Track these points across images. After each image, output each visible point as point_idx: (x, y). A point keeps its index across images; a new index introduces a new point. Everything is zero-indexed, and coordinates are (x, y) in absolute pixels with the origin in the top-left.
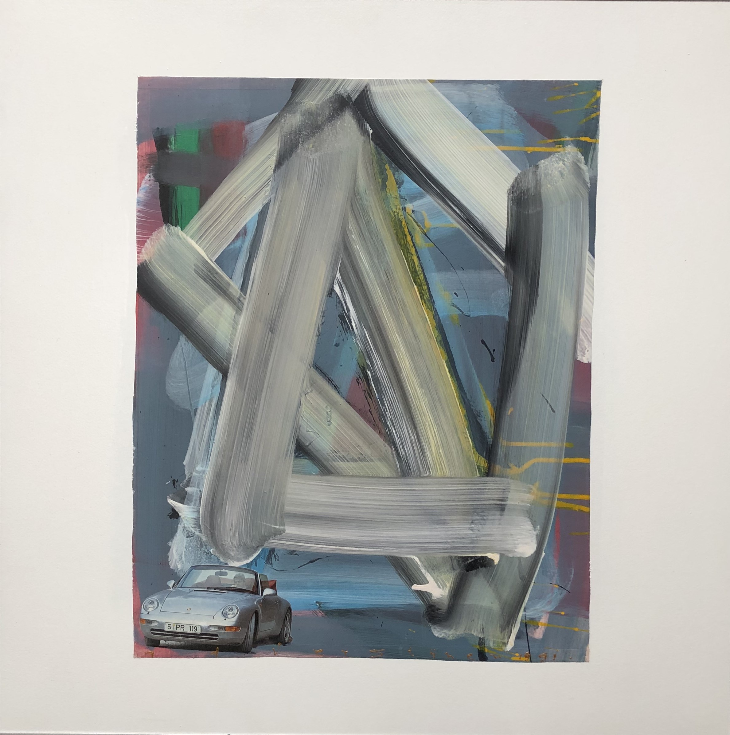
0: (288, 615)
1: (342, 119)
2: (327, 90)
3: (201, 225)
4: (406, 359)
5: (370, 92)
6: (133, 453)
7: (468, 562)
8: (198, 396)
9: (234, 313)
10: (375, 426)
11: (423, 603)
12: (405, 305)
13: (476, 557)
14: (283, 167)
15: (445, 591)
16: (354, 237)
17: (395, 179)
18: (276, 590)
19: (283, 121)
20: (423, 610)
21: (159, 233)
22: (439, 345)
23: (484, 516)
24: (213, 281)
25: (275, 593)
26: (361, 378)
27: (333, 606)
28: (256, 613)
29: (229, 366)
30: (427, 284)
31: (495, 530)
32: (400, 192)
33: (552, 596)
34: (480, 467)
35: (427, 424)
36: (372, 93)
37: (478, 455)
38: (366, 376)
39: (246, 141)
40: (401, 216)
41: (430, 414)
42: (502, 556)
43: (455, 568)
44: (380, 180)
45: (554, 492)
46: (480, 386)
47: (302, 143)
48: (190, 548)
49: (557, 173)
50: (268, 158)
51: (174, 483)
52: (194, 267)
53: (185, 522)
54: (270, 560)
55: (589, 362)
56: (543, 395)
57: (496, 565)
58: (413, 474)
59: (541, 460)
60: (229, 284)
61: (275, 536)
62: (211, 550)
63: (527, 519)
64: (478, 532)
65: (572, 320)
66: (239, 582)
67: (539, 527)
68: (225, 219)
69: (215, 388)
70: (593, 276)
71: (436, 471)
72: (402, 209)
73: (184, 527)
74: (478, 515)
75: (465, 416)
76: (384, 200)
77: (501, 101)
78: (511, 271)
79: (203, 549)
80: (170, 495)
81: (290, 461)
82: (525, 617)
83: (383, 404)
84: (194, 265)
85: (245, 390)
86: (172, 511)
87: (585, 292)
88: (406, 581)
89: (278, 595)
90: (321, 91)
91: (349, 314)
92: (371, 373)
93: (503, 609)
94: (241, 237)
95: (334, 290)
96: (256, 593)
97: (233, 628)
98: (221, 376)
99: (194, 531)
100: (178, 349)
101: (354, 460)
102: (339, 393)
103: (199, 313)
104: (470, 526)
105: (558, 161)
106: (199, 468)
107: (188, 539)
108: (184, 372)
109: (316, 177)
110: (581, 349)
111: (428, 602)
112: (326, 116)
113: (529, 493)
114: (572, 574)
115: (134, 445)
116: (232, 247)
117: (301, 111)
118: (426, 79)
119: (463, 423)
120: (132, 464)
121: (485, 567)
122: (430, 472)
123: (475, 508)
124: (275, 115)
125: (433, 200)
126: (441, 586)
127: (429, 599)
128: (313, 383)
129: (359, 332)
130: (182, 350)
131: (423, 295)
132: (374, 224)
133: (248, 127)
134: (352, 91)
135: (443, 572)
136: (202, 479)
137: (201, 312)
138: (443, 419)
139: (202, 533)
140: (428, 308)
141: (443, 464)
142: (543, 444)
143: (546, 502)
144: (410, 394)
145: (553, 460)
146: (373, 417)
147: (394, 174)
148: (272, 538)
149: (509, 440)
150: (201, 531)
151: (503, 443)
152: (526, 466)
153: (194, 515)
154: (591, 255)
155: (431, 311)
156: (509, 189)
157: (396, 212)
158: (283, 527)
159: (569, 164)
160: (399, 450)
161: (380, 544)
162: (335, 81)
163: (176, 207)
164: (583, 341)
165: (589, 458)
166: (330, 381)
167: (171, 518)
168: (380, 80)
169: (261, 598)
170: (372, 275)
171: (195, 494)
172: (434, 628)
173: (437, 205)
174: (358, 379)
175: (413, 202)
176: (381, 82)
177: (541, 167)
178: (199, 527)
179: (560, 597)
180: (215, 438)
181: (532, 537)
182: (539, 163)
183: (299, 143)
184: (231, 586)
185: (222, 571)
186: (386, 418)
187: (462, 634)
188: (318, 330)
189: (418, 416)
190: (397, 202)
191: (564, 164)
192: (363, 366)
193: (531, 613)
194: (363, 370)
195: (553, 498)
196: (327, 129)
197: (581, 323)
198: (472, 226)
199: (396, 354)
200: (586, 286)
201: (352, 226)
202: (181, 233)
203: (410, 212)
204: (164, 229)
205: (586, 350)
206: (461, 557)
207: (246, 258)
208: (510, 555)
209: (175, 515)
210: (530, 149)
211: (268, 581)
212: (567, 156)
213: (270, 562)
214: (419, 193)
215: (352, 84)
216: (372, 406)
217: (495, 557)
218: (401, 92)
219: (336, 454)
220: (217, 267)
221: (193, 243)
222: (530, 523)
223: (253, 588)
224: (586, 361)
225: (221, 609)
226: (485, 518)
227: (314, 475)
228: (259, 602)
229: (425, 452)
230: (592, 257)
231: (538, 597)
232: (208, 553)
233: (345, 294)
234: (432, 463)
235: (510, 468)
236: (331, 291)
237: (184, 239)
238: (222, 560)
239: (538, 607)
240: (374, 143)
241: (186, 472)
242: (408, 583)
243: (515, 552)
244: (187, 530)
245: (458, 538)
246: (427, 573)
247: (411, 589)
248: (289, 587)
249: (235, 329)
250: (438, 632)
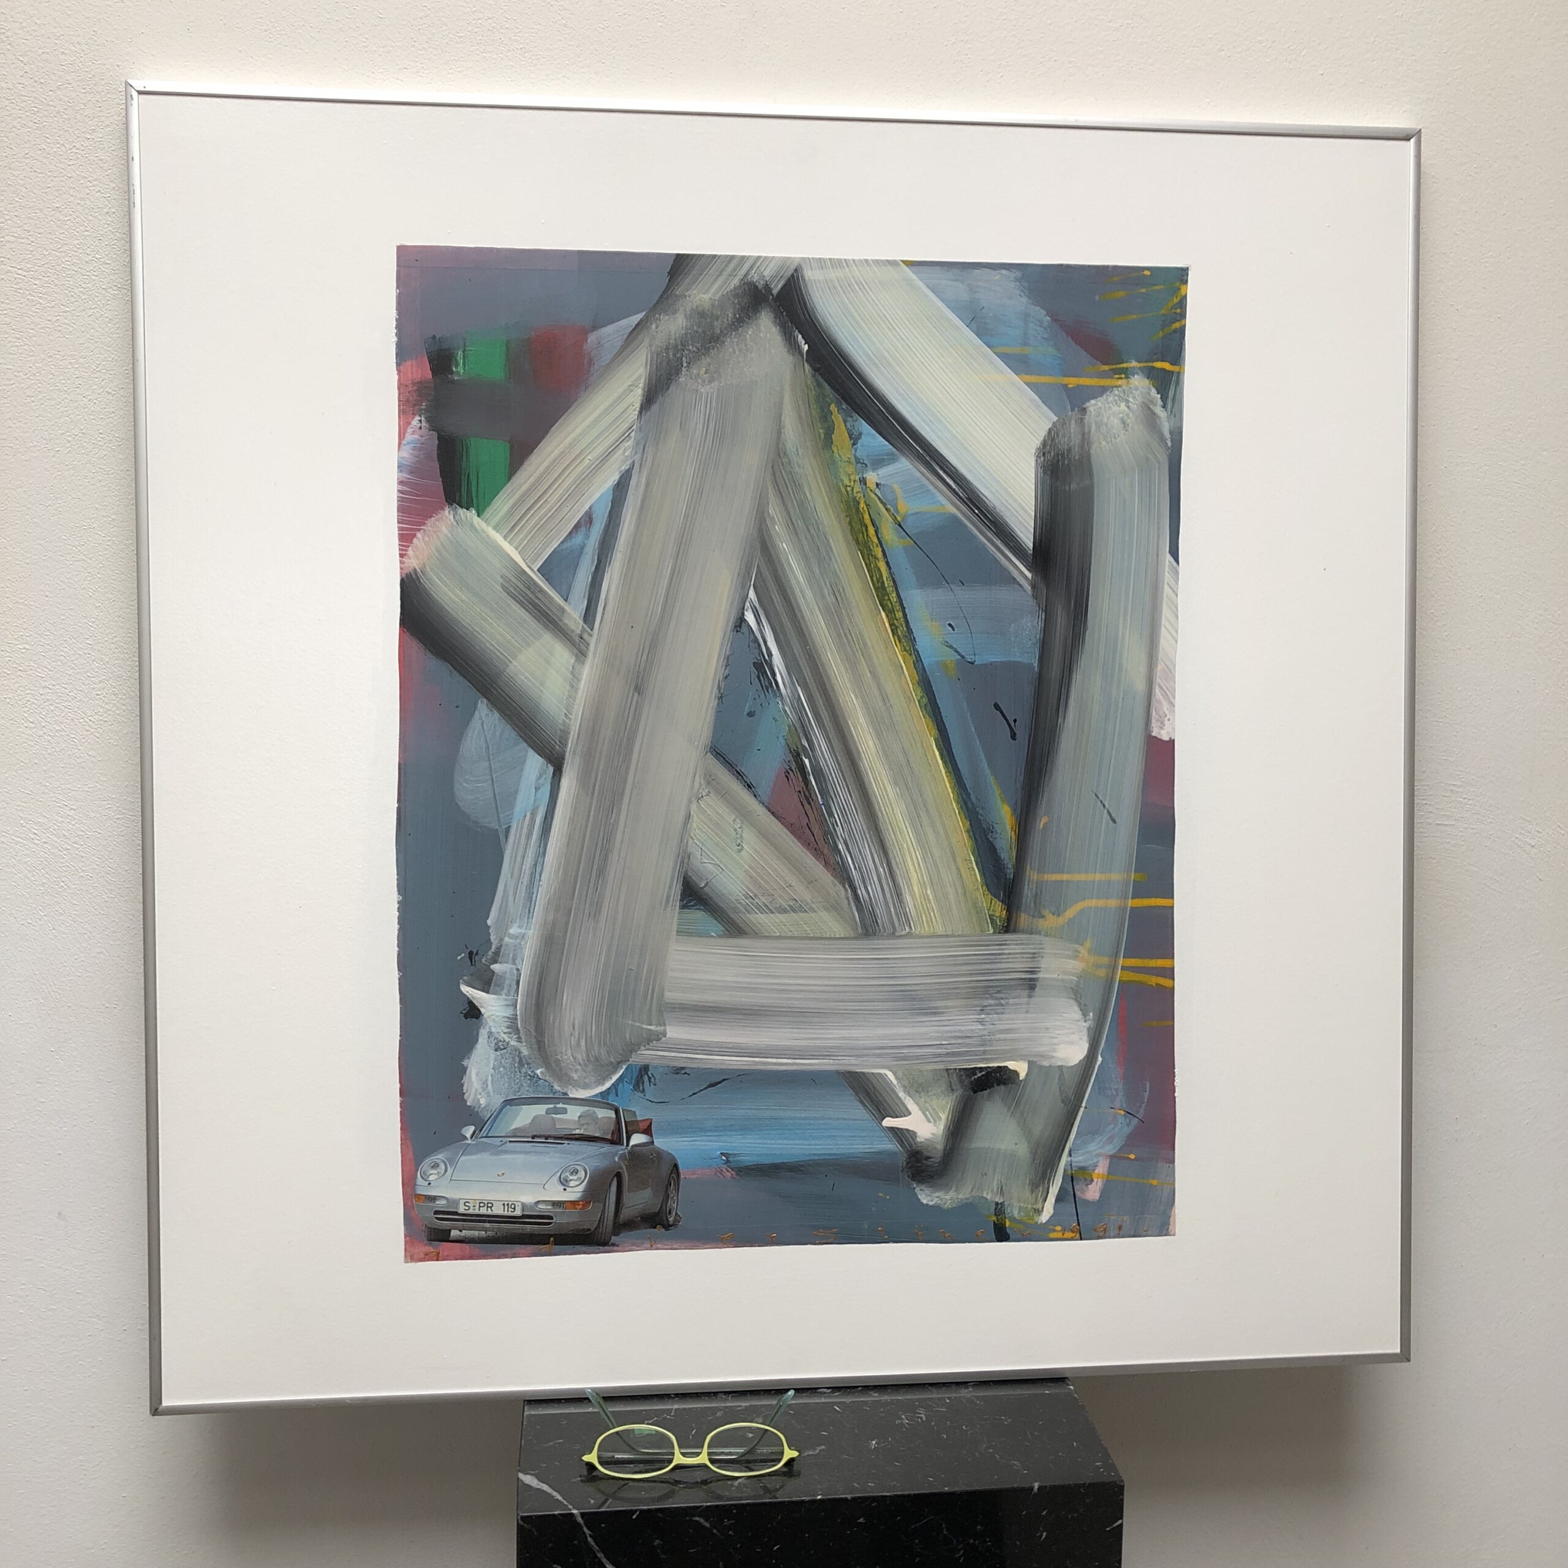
0: (673, 1177)
1: (756, 325)
2: (730, 275)
3: (513, 507)
4: (869, 738)
5: (804, 280)
6: (397, 906)
7: (976, 1077)
8: (512, 805)
9: (573, 661)
10: (817, 853)
11: (901, 1149)
12: (865, 644)
13: (989, 1067)
14: (655, 408)
15: (937, 1128)
16: (779, 529)
17: (847, 429)
18: (652, 1136)
19: (654, 326)
20: (902, 1159)
21: (438, 520)
22: (924, 712)
23: (1002, 999)
24: (536, 606)
25: (651, 1141)
26: (792, 771)
27: (748, 1160)
28: (619, 1176)
29: (564, 752)
30: (903, 609)
31: (1021, 1022)
32: (856, 450)
33: (1114, 1128)
34: (995, 918)
35: (905, 846)
36: (808, 282)
37: (990, 896)
38: (802, 767)
39: (591, 362)
40: (857, 493)
41: (909, 830)
42: (1031, 1064)
43: (954, 1088)
44: (821, 431)
45: (1117, 955)
46: (991, 780)
47: (688, 366)
48: (501, 1069)
49: (1116, 422)
50: (630, 390)
51: (471, 959)
52: (501, 580)
53: (491, 1023)
54: (641, 1085)
55: (1170, 738)
56: (1096, 795)
57: (1021, 1081)
58: (882, 931)
59: (1093, 903)
60: (563, 611)
61: (648, 1044)
62: (538, 1072)
63: (1072, 1002)
64: (992, 1026)
65: (1143, 670)
66: (587, 1124)
67: (1091, 1014)
68: (553, 498)
69: (540, 791)
70: (1177, 596)
71: (921, 927)
72: (860, 481)
73: (490, 1034)
74: (992, 998)
75: (968, 831)
76: (829, 466)
77: (1024, 300)
78: (1042, 587)
79: (524, 1070)
80: (465, 978)
81: (673, 914)
82: (1071, 1165)
83: (831, 814)
84: (502, 577)
85: (593, 794)
86: (467, 1005)
87: (1164, 622)
88: (874, 1112)
89: (655, 1143)
90: (718, 276)
91: (771, 661)
92: (810, 762)
93: (1034, 1154)
94: (583, 529)
95: (745, 620)
96: (618, 1141)
97: (579, 1205)
98: (551, 769)
99: (507, 1040)
100: (475, 723)
101: (785, 911)
102: (755, 796)
103: (511, 662)
104: (978, 1017)
105: (1118, 401)
106: (514, 930)
107: (498, 1053)
108: (487, 764)
109: (712, 426)
110: (1157, 717)
111: (911, 1146)
112: (727, 320)
113: (1076, 957)
114: (1146, 1091)
115: (399, 893)
116: (567, 545)
117: (685, 310)
118: (898, 258)
119: (965, 844)
120: (397, 926)
121: (1004, 1084)
122: (910, 927)
123: (987, 987)
124: (640, 316)
125: (911, 466)
126: (932, 1118)
127: (911, 1139)
128: (710, 780)
129: (789, 691)
130: (482, 726)
131: (897, 628)
132: (812, 505)
133: (592, 338)
134: (773, 277)
135: (934, 1095)
136: (522, 948)
137: (515, 657)
138: (931, 837)
139: (521, 1042)
140: (905, 650)
141: (932, 914)
142: (1098, 877)
143: (1102, 973)
144: (876, 797)
145: (1113, 903)
146: (813, 835)
147: (845, 422)
148: (645, 1046)
149: (1041, 870)
150: (519, 1040)
151: (1032, 875)
152: (1070, 913)
153: (509, 1012)
154: (1172, 560)
155: (910, 655)
156: (1039, 449)
157: (850, 486)
158: (662, 1028)
159: (1135, 406)
160: (859, 891)
161: (827, 1051)
162: (743, 259)
163: (469, 475)
164: (1158, 701)
165: (1173, 898)
166: (739, 775)
167: (466, 1018)
168: (820, 259)
169: (626, 1151)
170: (809, 593)
171: (507, 976)
172: (921, 1190)
173: (918, 474)
174: (789, 773)
175: (877, 469)
176: (821, 263)
177: (1091, 412)
178: (517, 1031)
179: (1127, 1130)
180: (542, 878)
181: (1081, 1031)
182: (1088, 404)
183: (682, 366)
184: (574, 1132)
185: (558, 1106)
186: (836, 838)
187: (967, 1199)
188: (719, 688)
189: (890, 834)
190: (850, 469)
191: (1128, 407)
192: (796, 749)
193: (1081, 1158)
194: (797, 756)
195: (1115, 967)
196: (731, 344)
197: (1158, 674)
198: (976, 511)
199: (852, 728)
200: (1166, 612)
201: (774, 510)
202: (476, 520)
203: (873, 487)
204: (447, 513)
205: (1166, 719)
206: (964, 1069)
207: (592, 565)
208: (1046, 1063)
209: (473, 1012)
210: (1072, 382)
211: (638, 1121)
212: (1132, 393)
213: (641, 1088)
214: (887, 455)
215: (771, 265)
216: (812, 819)
217: (1021, 1068)
218: (856, 281)
219: (751, 900)
220: (542, 581)
221: (498, 538)
222: (1077, 1008)
223: (613, 1133)
224: (1166, 738)
225: (557, 1172)
226: (1003, 1002)
227: (712, 936)
228: (622, 1157)
229: (901, 894)
230: (1175, 564)
231: (1092, 1131)
232: (534, 1078)
233: (763, 626)
234: (914, 913)
235: (1043, 917)
236: (741, 621)
237: (483, 531)
238: (557, 1087)
239: (1092, 1147)
240: (811, 366)
241: (492, 938)
242: (877, 1116)
243: (1053, 1057)
244: (496, 1038)
245: (959, 1037)
246: (908, 1098)
247: (881, 1124)
248: (675, 1129)
249: (574, 687)
250: (927, 1196)
